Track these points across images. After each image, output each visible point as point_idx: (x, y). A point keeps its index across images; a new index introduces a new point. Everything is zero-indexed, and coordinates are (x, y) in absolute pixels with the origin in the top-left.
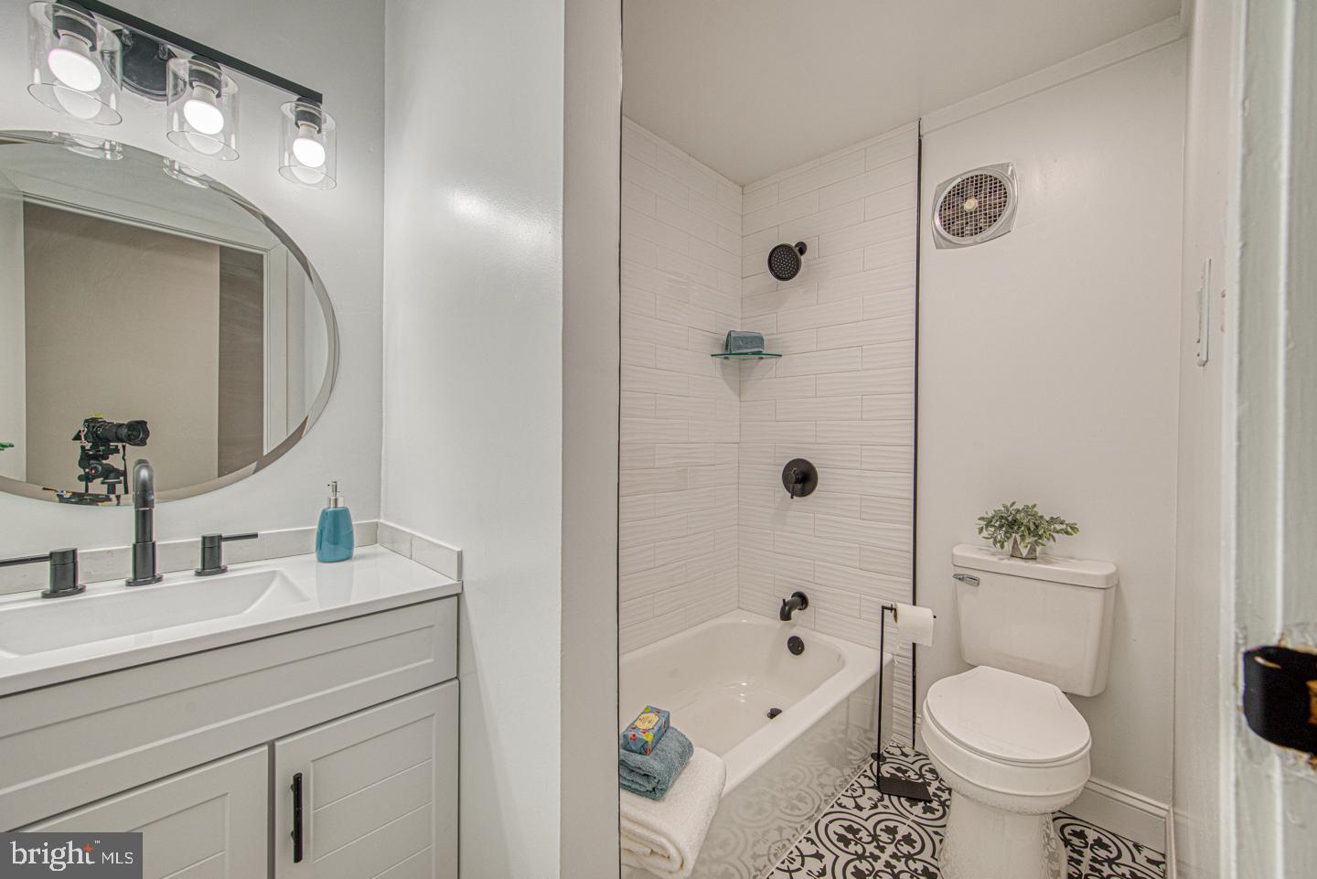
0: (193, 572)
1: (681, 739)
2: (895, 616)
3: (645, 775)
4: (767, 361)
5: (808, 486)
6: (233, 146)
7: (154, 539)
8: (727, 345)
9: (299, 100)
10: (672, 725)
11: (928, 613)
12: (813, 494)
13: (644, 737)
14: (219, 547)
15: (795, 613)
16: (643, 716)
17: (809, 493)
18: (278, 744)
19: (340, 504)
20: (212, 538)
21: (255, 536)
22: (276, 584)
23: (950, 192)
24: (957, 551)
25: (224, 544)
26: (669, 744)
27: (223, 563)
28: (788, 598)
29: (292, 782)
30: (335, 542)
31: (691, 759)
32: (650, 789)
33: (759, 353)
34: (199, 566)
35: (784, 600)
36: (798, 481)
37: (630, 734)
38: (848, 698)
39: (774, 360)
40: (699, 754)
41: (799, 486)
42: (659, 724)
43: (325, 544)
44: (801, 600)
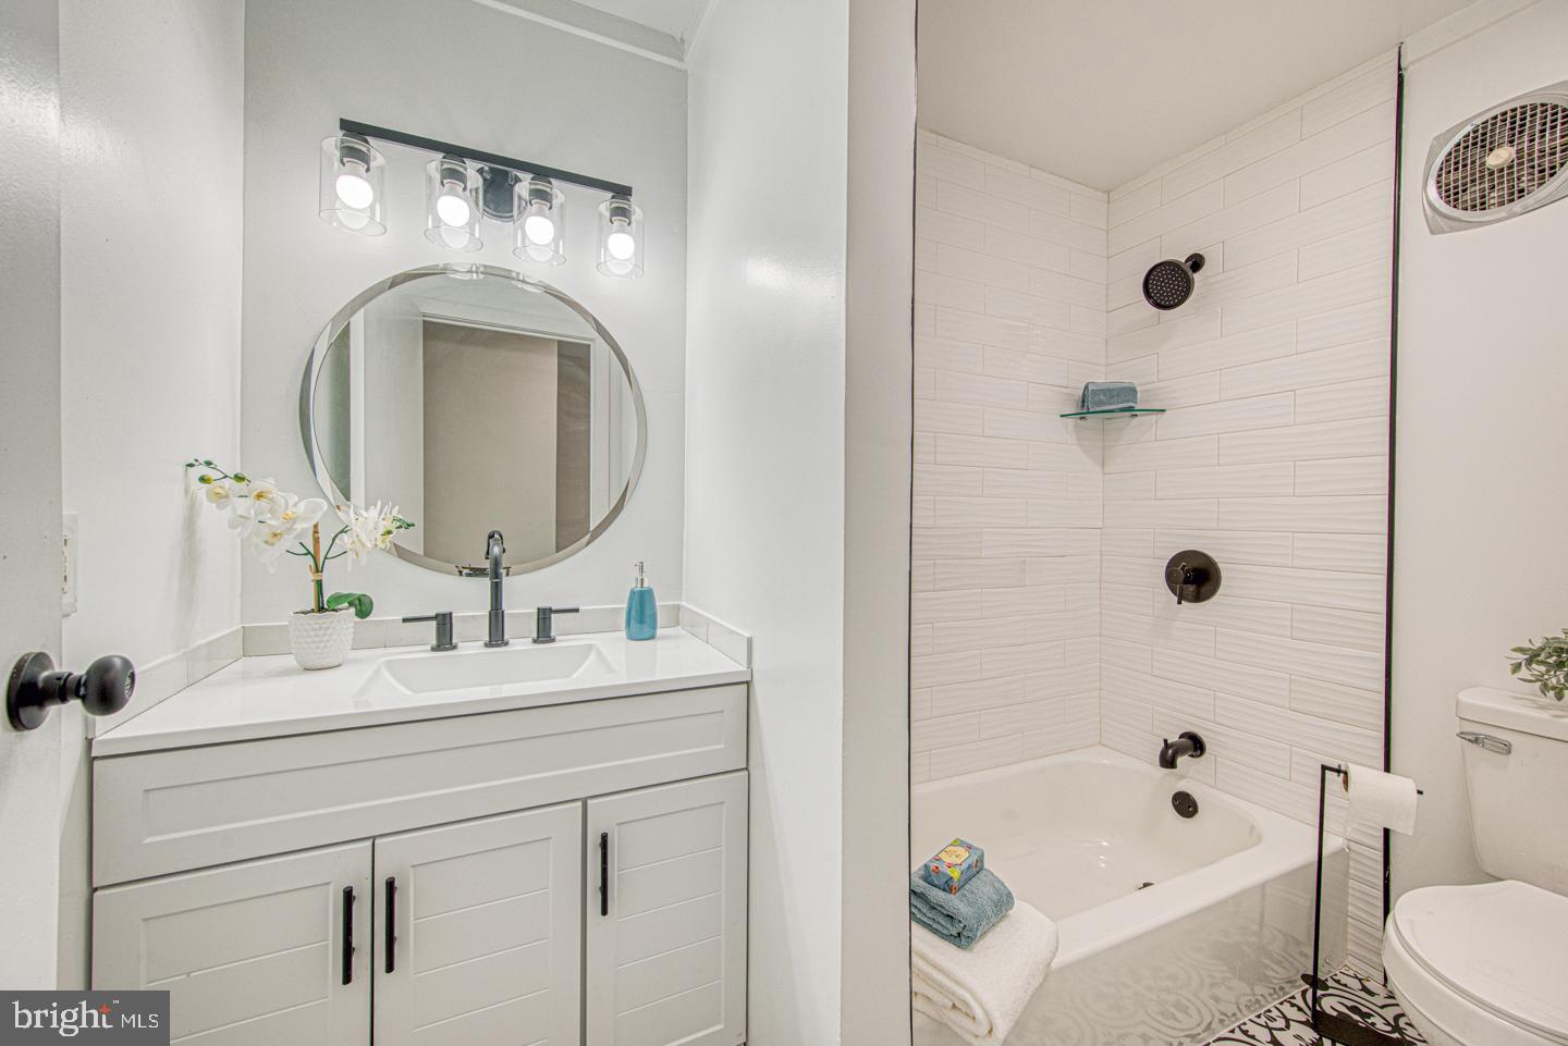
0: (530, 640)
1: (997, 885)
2: (1346, 782)
3: (948, 916)
4: (1142, 419)
5: (1204, 590)
6: (561, 252)
7: (504, 608)
8: (1083, 402)
9: (613, 197)
10: (986, 866)
11: (1409, 786)
12: (1214, 599)
13: (949, 871)
14: (550, 618)
15: (1182, 760)
16: (950, 848)
17: (1204, 600)
18: (589, 802)
19: (645, 585)
20: (544, 610)
21: (577, 610)
22: (593, 656)
23: (1459, 145)
24: (1464, 697)
25: (553, 616)
26: (981, 889)
27: (553, 634)
28: (1173, 738)
29: (599, 841)
30: (641, 622)
31: (1010, 912)
32: (954, 933)
33: (1131, 409)
34: (535, 635)
35: (1166, 741)
36: (1187, 581)
37: (933, 865)
38: (1263, 886)
39: (1153, 417)
40: (1020, 909)
41: (1191, 588)
42: (969, 861)
43: (632, 622)
44: (1195, 744)
